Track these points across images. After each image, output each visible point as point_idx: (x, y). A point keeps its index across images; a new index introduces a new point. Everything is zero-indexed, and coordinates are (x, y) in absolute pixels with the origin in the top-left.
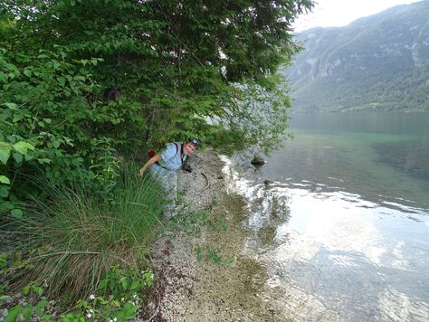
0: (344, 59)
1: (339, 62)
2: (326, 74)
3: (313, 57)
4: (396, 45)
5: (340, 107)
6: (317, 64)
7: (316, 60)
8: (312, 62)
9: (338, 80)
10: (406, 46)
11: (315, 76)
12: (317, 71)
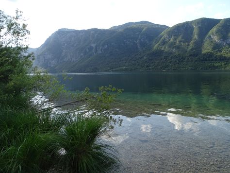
0: (109, 45)
1: (106, 46)
2: (101, 52)
3: (94, 43)
4: (131, 40)
5: (109, 68)
6: (96, 47)
7: (95, 45)
8: (93, 45)
9: (107, 55)
10: (135, 41)
11: (95, 53)
12: (96, 50)
